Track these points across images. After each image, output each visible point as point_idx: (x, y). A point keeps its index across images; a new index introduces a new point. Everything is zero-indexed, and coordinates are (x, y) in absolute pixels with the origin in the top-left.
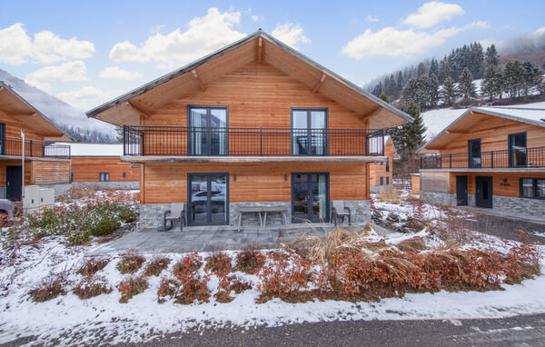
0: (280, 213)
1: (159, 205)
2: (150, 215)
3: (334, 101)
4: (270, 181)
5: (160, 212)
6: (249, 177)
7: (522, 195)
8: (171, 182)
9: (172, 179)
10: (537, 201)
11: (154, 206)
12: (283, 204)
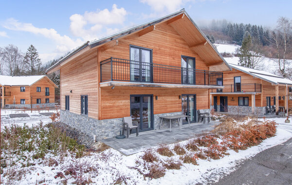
0: (177, 119)
1: (112, 120)
2: (107, 128)
3: (197, 54)
4: (173, 100)
5: (114, 125)
6: (163, 97)
7: (239, 105)
8: (120, 101)
9: (120, 100)
10: (244, 107)
11: (109, 121)
12: (179, 113)
